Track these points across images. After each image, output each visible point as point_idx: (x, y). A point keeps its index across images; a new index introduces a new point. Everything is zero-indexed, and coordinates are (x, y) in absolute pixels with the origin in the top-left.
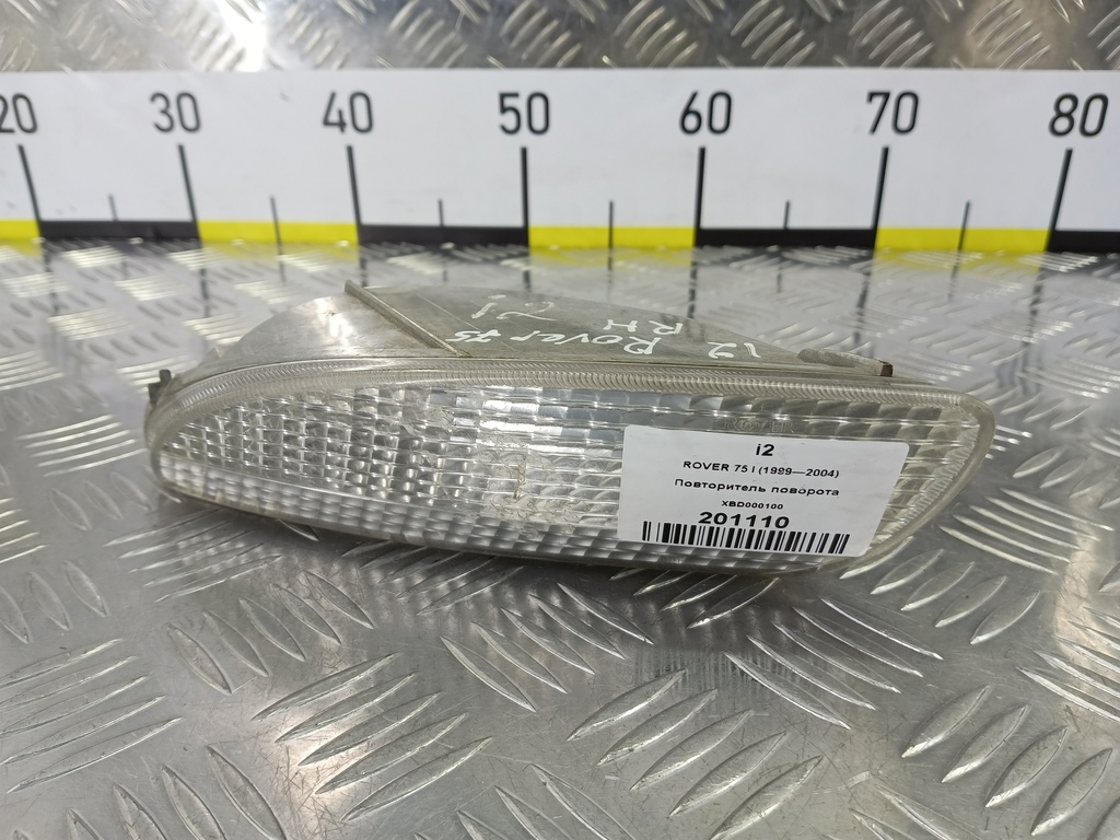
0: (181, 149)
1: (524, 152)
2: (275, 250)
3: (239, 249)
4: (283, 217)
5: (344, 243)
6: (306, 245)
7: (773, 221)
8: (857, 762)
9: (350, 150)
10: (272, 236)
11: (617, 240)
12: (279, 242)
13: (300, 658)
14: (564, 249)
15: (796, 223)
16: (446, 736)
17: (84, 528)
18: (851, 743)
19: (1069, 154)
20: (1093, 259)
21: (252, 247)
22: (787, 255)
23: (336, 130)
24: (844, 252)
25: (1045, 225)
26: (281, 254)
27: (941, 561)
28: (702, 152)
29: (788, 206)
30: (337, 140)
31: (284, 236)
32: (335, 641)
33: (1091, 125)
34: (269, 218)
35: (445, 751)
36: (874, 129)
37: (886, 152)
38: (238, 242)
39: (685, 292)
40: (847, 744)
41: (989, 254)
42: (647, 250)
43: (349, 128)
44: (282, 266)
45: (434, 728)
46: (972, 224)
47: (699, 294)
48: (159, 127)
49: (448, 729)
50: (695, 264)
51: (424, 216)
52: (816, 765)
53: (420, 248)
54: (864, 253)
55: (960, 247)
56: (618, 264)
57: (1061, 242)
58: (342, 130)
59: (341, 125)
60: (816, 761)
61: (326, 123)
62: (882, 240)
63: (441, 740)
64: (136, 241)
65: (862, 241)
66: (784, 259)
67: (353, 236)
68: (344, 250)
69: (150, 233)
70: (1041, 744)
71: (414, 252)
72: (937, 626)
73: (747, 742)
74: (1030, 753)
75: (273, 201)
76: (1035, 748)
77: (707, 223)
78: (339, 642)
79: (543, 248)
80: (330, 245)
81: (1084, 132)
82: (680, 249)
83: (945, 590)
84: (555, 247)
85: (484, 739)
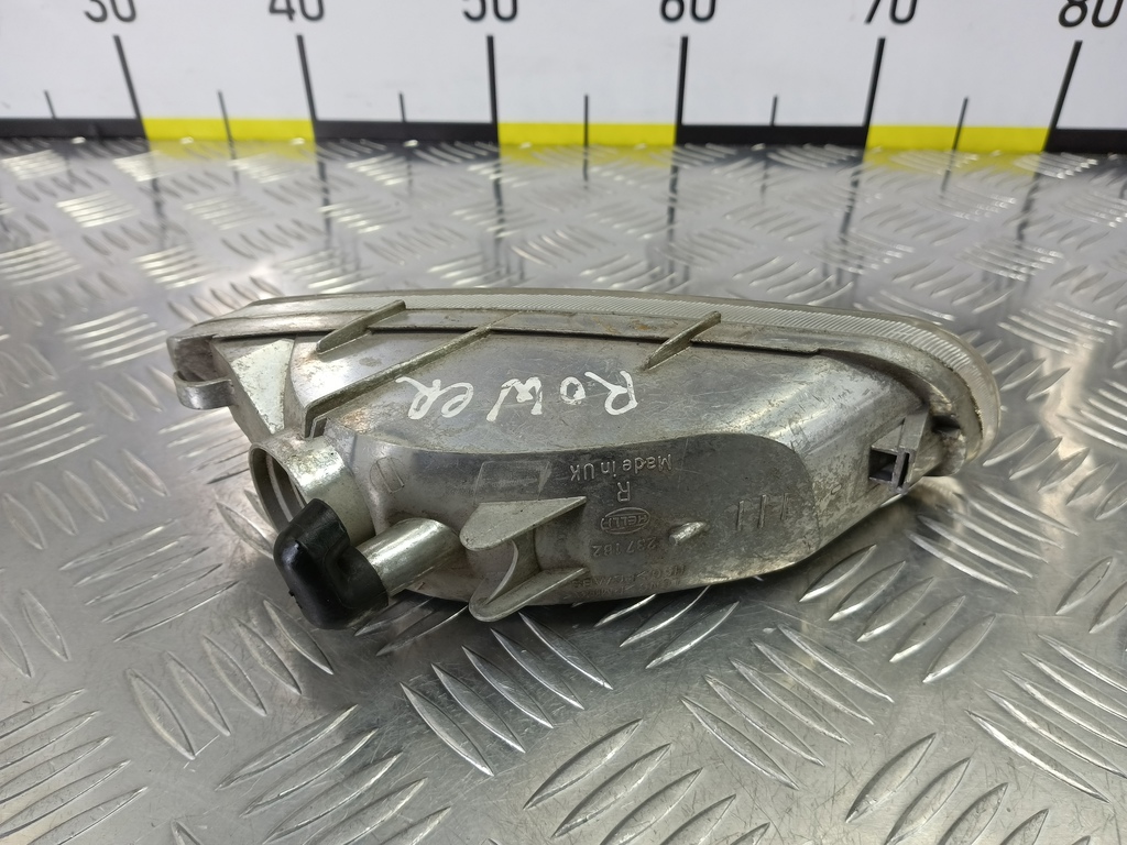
0: (117, 40)
1: (490, 41)
2: (227, 152)
3: (187, 149)
4: (233, 114)
5: (299, 141)
6: (260, 143)
7: (758, 117)
8: (802, 830)
9: (300, 39)
10: (223, 134)
11: (592, 138)
12: (231, 140)
13: (261, 713)
14: (536, 147)
15: (783, 119)
16: (406, 807)
17: (38, 546)
18: (798, 806)
19: (1078, 46)
20: (1093, 162)
21: (200, 149)
22: (773, 156)
23: (284, 17)
24: (833, 151)
25: (1046, 124)
26: (234, 157)
27: (902, 578)
28: (685, 41)
29: (775, 101)
30: (285, 29)
31: (235, 133)
32: (295, 690)
33: (1105, 16)
34: (218, 115)
35: (405, 825)
36: (870, 19)
37: (882, 43)
38: (187, 141)
39: (663, 210)
40: (794, 809)
41: (985, 154)
42: (625, 148)
43: (298, 16)
44: (236, 174)
45: (393, 798)
46: (968, 122)
47: (679, 214)
48: (89, 15)
49: (407, 799)
50: (675, 170)
51: (384, 111)
52: (762, 835)
53: (381, 147)
54: (853, 153)
55: (955, 147)
56: (593, 170)
57: (1062, 142)
58: (291, 18)
59: (290, 12)
60: (762, 830)
61: (273, 10)
62: (873, 139)
63: (401, 811)
64: (79, 140)
65: (852, 139)
66: (769, 163)
67: (309, 133)
68: (299, 149)
69: (93, 132)
70: (981, 806)
71: (376, 153)
72: (892, 660)
73: (699, 809)
74: (969, 817)
75: (220, 96)
76: (974, 810)
77: (688, 120)
78: (300, 692)
79: (513, 146)
80: (285, 142)
81: (1096, 23)
82: (660, 147)
83: (902, 616)
84: (526, 145)
85: (441, 811)
